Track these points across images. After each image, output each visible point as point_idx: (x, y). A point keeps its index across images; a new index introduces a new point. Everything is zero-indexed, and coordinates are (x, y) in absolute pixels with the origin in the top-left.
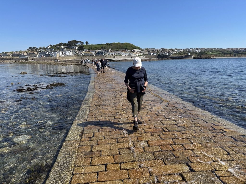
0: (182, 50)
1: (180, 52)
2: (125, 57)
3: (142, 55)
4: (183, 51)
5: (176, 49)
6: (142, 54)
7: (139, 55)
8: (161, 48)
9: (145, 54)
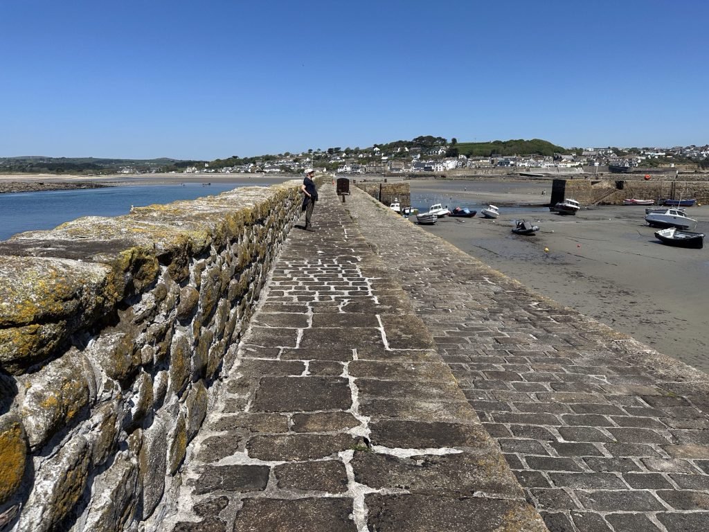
0: (662, 151)
1: (657, 157)
2: (546, 169)
3: (577, 167)
4: (664, 154)
5: (647, 149)
6: (577, 164)
7: (572, 167)
8: (609, 148)
9: (582, 164)
